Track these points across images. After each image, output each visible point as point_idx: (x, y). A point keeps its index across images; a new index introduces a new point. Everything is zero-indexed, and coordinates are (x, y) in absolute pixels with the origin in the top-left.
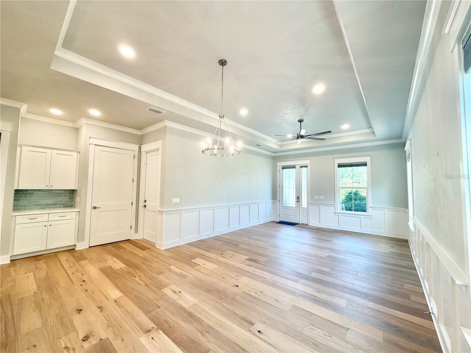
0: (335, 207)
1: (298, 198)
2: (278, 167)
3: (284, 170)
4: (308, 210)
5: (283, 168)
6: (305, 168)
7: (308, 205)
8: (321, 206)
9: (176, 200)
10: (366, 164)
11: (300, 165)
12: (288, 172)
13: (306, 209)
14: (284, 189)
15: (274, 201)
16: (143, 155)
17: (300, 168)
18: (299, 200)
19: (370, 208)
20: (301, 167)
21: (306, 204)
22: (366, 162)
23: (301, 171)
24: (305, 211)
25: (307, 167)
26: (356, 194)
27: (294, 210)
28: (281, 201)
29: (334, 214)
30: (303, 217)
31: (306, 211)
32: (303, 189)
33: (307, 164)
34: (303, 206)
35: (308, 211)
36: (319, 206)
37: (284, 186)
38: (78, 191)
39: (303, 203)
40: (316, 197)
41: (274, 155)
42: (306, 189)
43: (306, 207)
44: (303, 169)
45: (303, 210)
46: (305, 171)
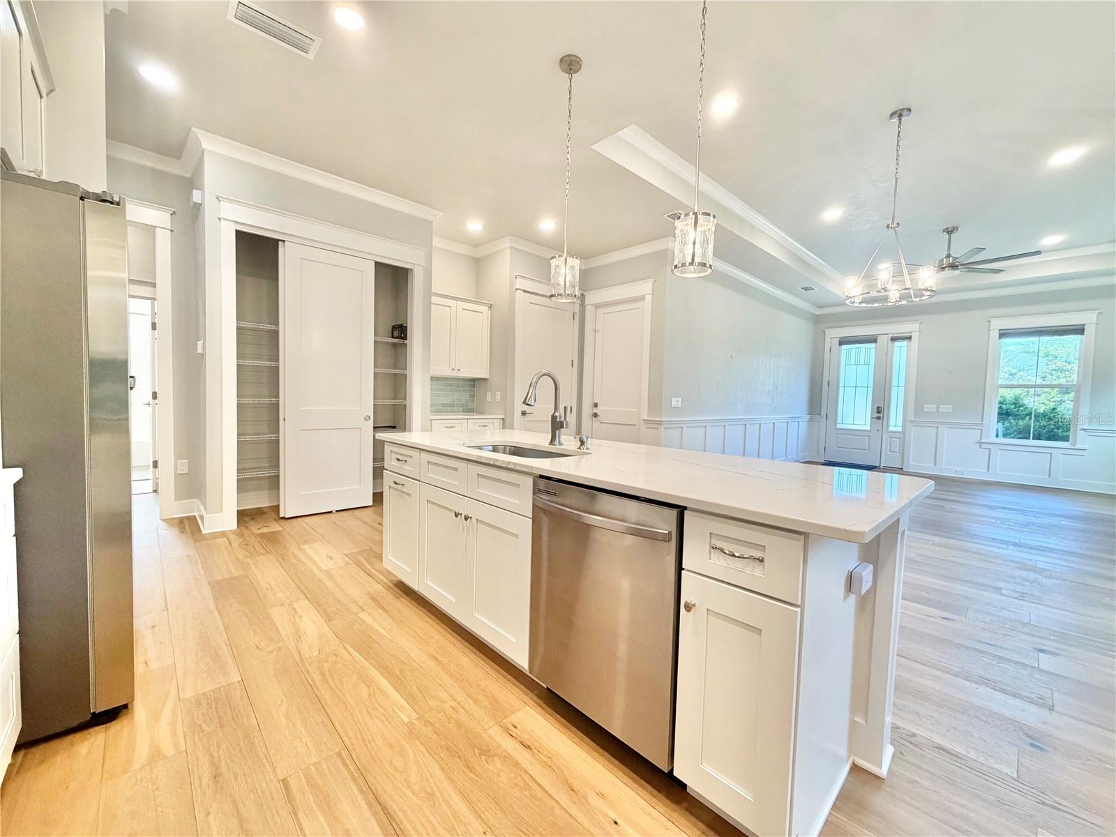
0: (981, 430)
1: (879, 410)
2: (828, 341)
3: (844, 347)
4: (904, 437)
5: (843, 342)
6: (904, 343)
7: (904, 426)
8: (942, 427)
9: (676, 402)
10: (1084, 330)
11: (890, 336)
12: (853, 351)
13: (900, 435)
14: (841, 390)
15: (811, 418)
16: (589, 310)
17: (890, 343)
18: (881, 415)
19: (1083, 431)
20: (893, 339)
21: (900, 423)
22: (1084, 325)
23: (893, 349)
24: (898, 440)
25: (909, 338)
26: (1016, 403)
27: (867, 438)
28: (832, 416)
29: (978, 445)
30: (889, 453)
31: (900, 438)
32: (894, 390)
33: (911, 332)
34: (892, 429)
35: (904, 440)
36: (938, 428)
37: (841, 385)
38: (489, 381)
39: (892, 422)
40: (930, 408)
41: (818, 312)
42: (902, 390)
43: (900, 429)
44: (897, 344)
45: (891, 437)
46: (904, 350)
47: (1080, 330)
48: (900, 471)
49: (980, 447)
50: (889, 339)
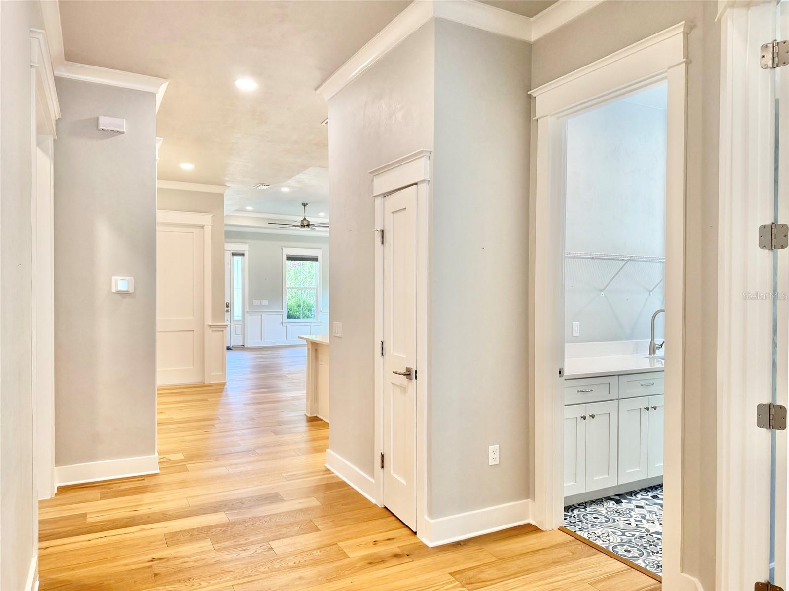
0: (282, 315)
1: (227, 305)
4: (244, 323)
6: (239, 257)
7: (243, 316)
8: (264, 315)
10: (317, 259)
11: (232, 252)
13: (241, 322)
17: (231, 256)
18: (229, 309)
19: (320, 312)
20: (234, 254)
21: (240, 314)
22: (317, 256)
23: (233, 260)
25: (243, 255)
29: (281, 324)
30: (235, 335)
31: (241, 325)
32: (236, 291)
33: (244, 251)
34: (236, 318)
35: (243, 325)
36: (261, 315)
39: (236, 314)
40: (256, 302)
42: (240, 290)
43: (240, 318)
44: (236, 257)
45: (236, 324)
46: (240, 262)
47: (315, 259)
48: (242, 348)
49: (282, 325)
50: (231, 254)
